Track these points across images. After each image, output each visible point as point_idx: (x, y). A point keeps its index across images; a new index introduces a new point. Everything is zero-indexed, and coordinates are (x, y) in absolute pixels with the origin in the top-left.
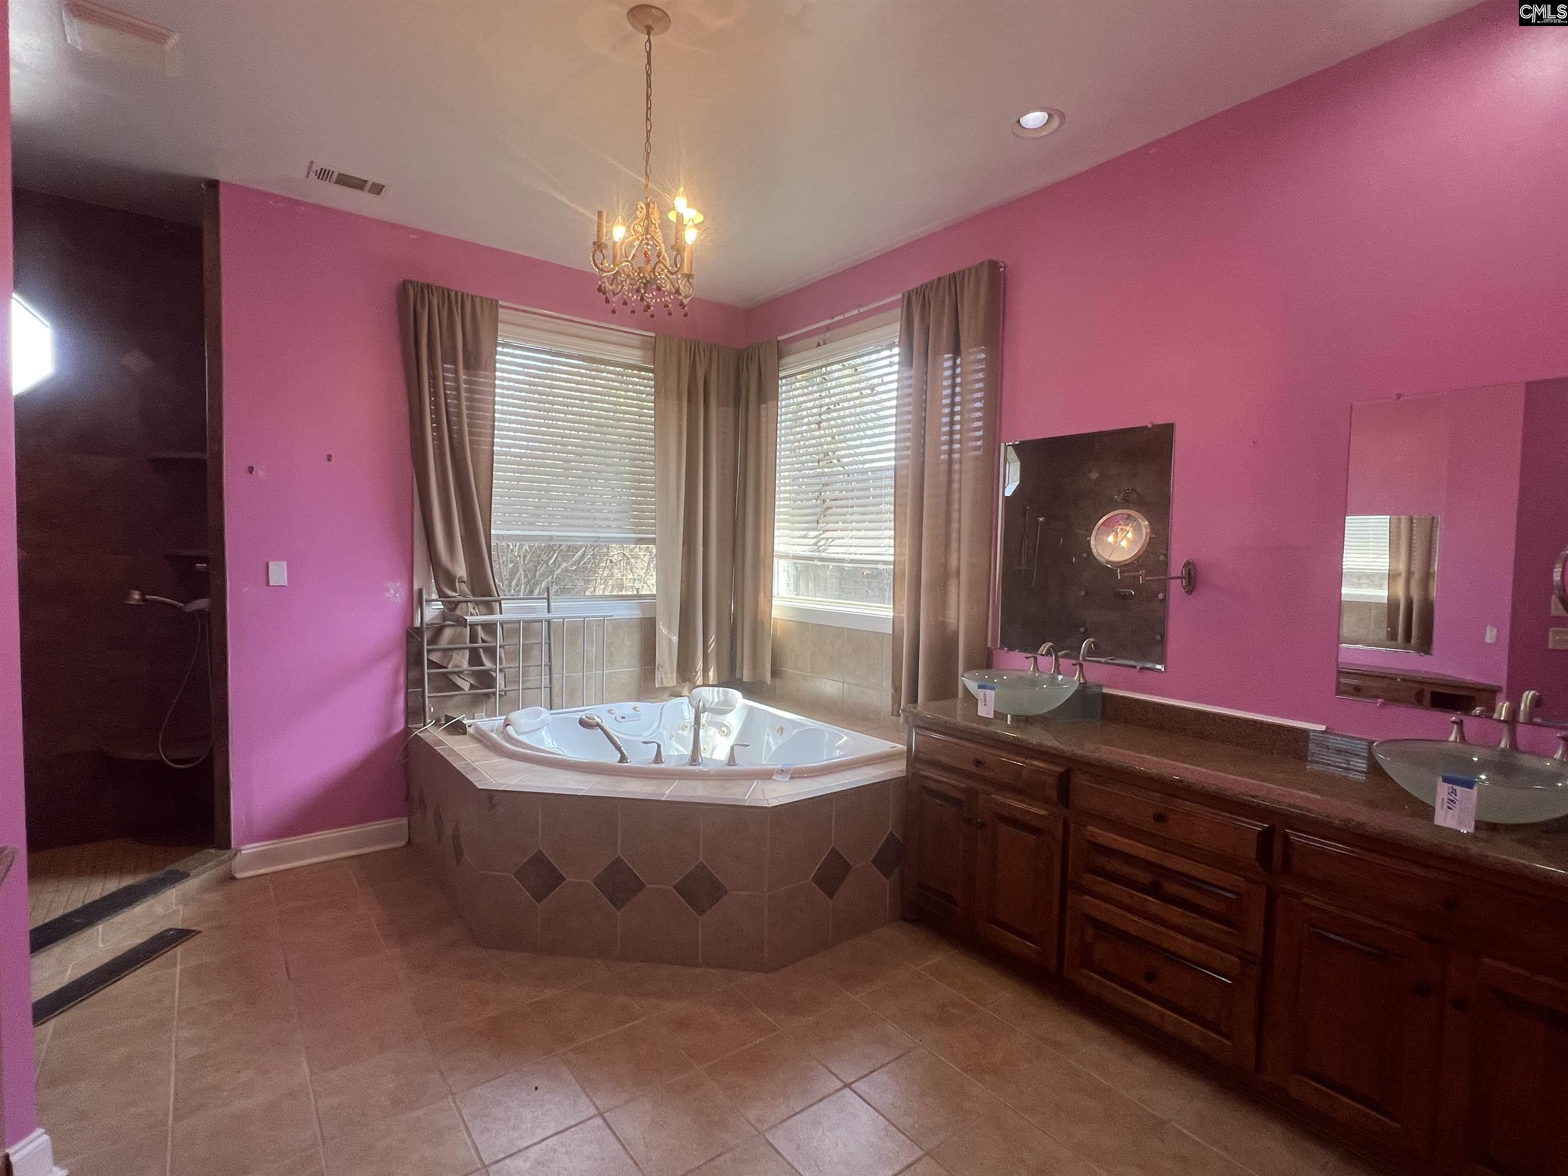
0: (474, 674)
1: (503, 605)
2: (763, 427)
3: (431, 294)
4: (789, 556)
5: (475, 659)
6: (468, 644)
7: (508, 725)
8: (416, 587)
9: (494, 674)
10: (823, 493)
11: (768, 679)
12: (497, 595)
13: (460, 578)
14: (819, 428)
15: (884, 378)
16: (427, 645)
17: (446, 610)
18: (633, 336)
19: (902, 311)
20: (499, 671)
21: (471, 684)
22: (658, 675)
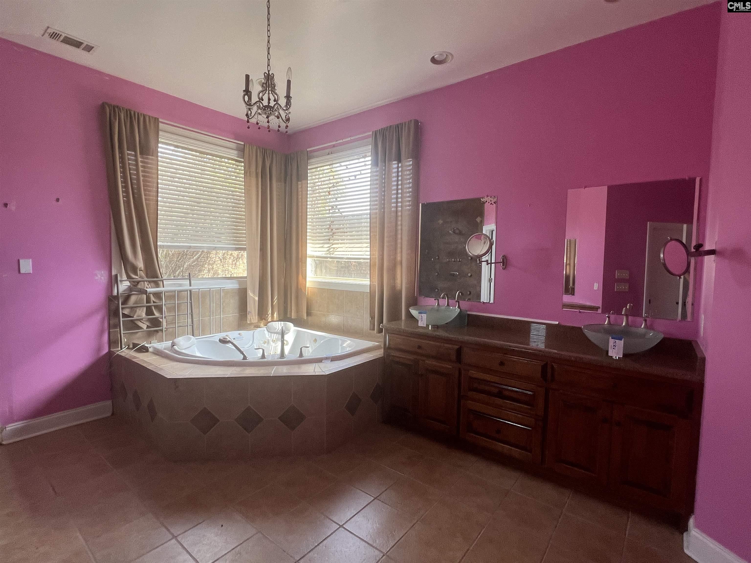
0: (149, 320)
1: (164, 283)
2: (300, 193)
3: (119, 111)
4: (314, 257)
5: (149, 312)
6: (145, 304)
7: (174, 345)
8: (114, 273)
9: (161, 320)
10: (331, 226)
11: (305, 317)
12: (161, 278)
13: (140, 268)
14: (330, 194)
15: (361, 172)
16: (121, 305)
17: (132, 286)
18: (233, 143)
19: (372, 139)
20: (164, 318)
21: (147, 325)
22: (249, 317)
